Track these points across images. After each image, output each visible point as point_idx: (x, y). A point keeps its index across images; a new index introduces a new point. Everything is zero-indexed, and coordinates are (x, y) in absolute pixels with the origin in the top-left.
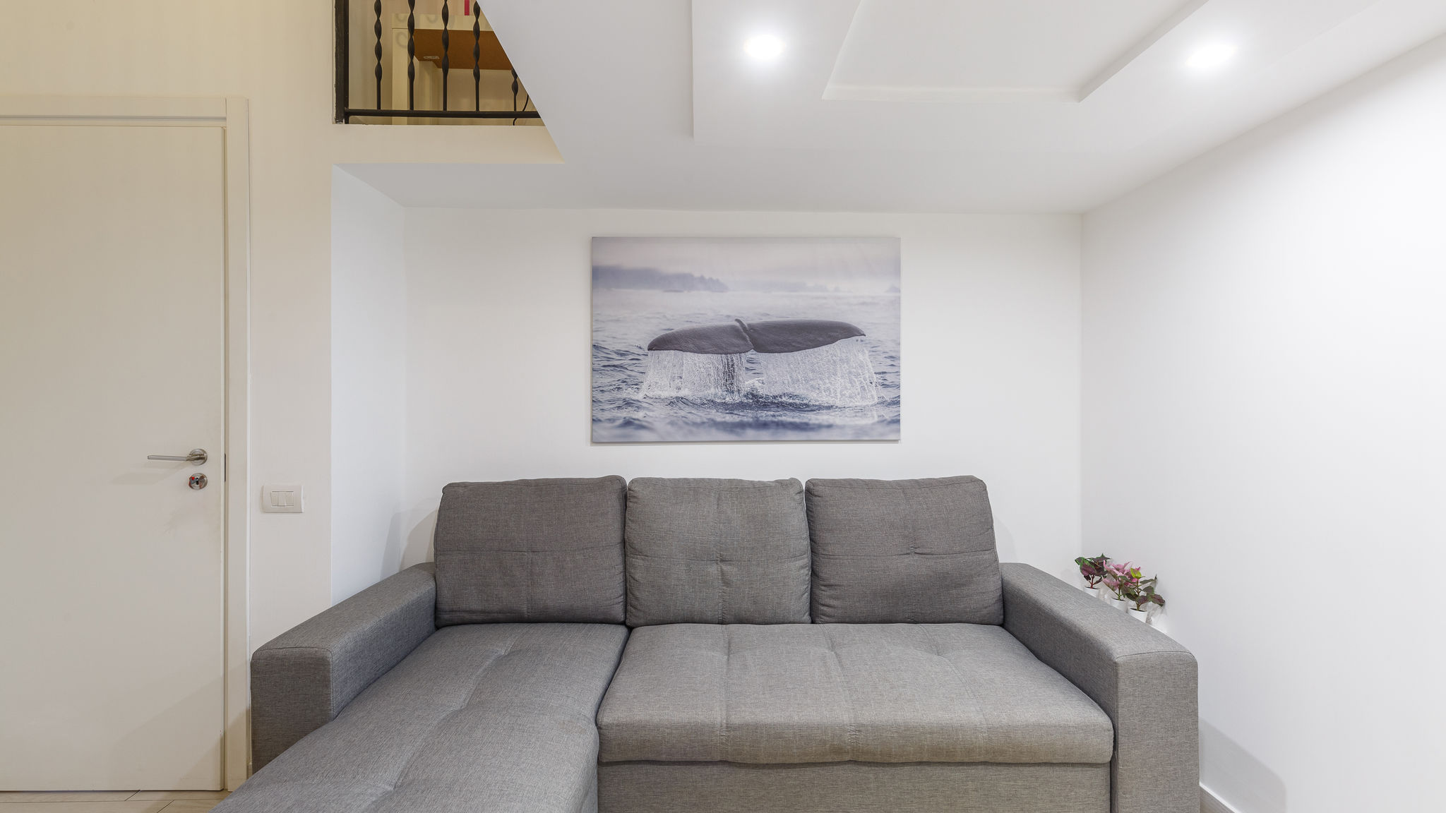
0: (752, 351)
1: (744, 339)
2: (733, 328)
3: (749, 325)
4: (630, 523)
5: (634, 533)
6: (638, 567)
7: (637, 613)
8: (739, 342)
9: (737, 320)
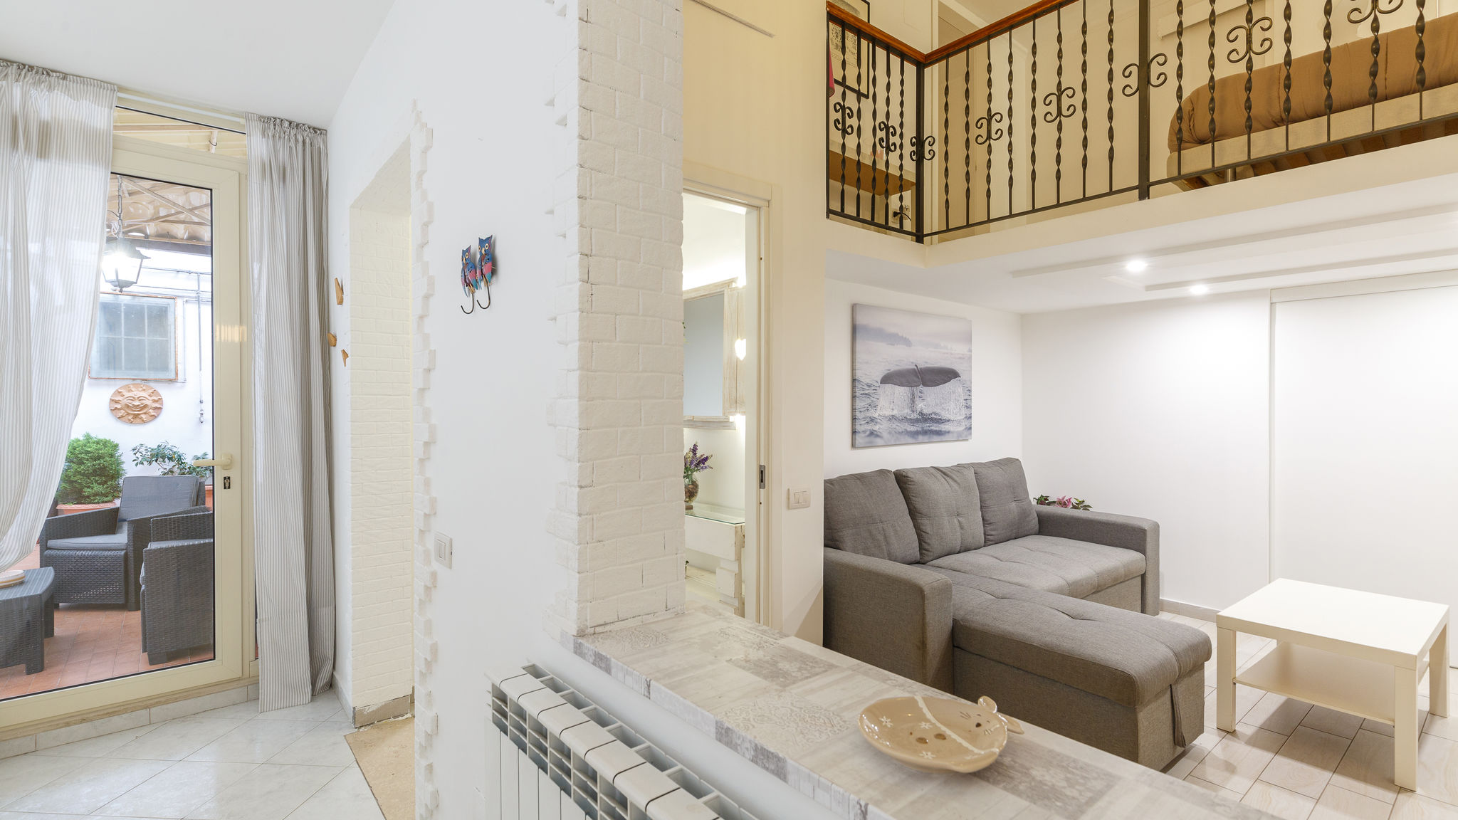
0: (921, 386)
1: (918, 377)
2: (914, 369)
3: (920, 368)
4: (914, 498)
5: (919, 504)
6: (926, 525)
7: (929, 554)
8: (916, 379)
9: (916, 366)
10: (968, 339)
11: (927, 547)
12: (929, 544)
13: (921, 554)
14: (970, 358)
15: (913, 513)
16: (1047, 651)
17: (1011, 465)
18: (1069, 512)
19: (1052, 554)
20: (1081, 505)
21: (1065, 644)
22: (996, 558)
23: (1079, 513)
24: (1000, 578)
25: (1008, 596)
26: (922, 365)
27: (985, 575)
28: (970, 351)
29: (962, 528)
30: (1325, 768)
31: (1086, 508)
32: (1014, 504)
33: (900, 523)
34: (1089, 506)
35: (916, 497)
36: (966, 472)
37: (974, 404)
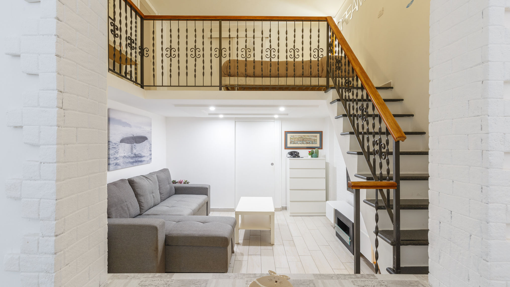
0: (135, 143)
1: (134, 140)
2: (132, 137)
3: (135, 136)
4: (137, 189)
5: (139, 191)
6: (142, 199)
7: (143, 210)
8: (133, 141)
9: (133, 135)
10: (150, 125)
11: (142, 208)
12: (143, 207)
13: (140, 211)
14: (151, 132)
15: (137, 195)
16: (201, 237)
17: (165, 171)
18: (183, 185)
19: (185, 201)
20: (186, 182)
21: (206, 233)
22: (167, 206)
23: (186, 185)
24: (172, 214)
25: (180, 221)
26: (135, 135)
27: (167, 214)
28: (151, 130)
29: (154, 197)
30: (259, 245)
31: (188, 183)
32: (168, 185)
33: (133, 200)
34: (189, 182)
35: (138, 189)
36: (154, 176)
37: (152, 149)
